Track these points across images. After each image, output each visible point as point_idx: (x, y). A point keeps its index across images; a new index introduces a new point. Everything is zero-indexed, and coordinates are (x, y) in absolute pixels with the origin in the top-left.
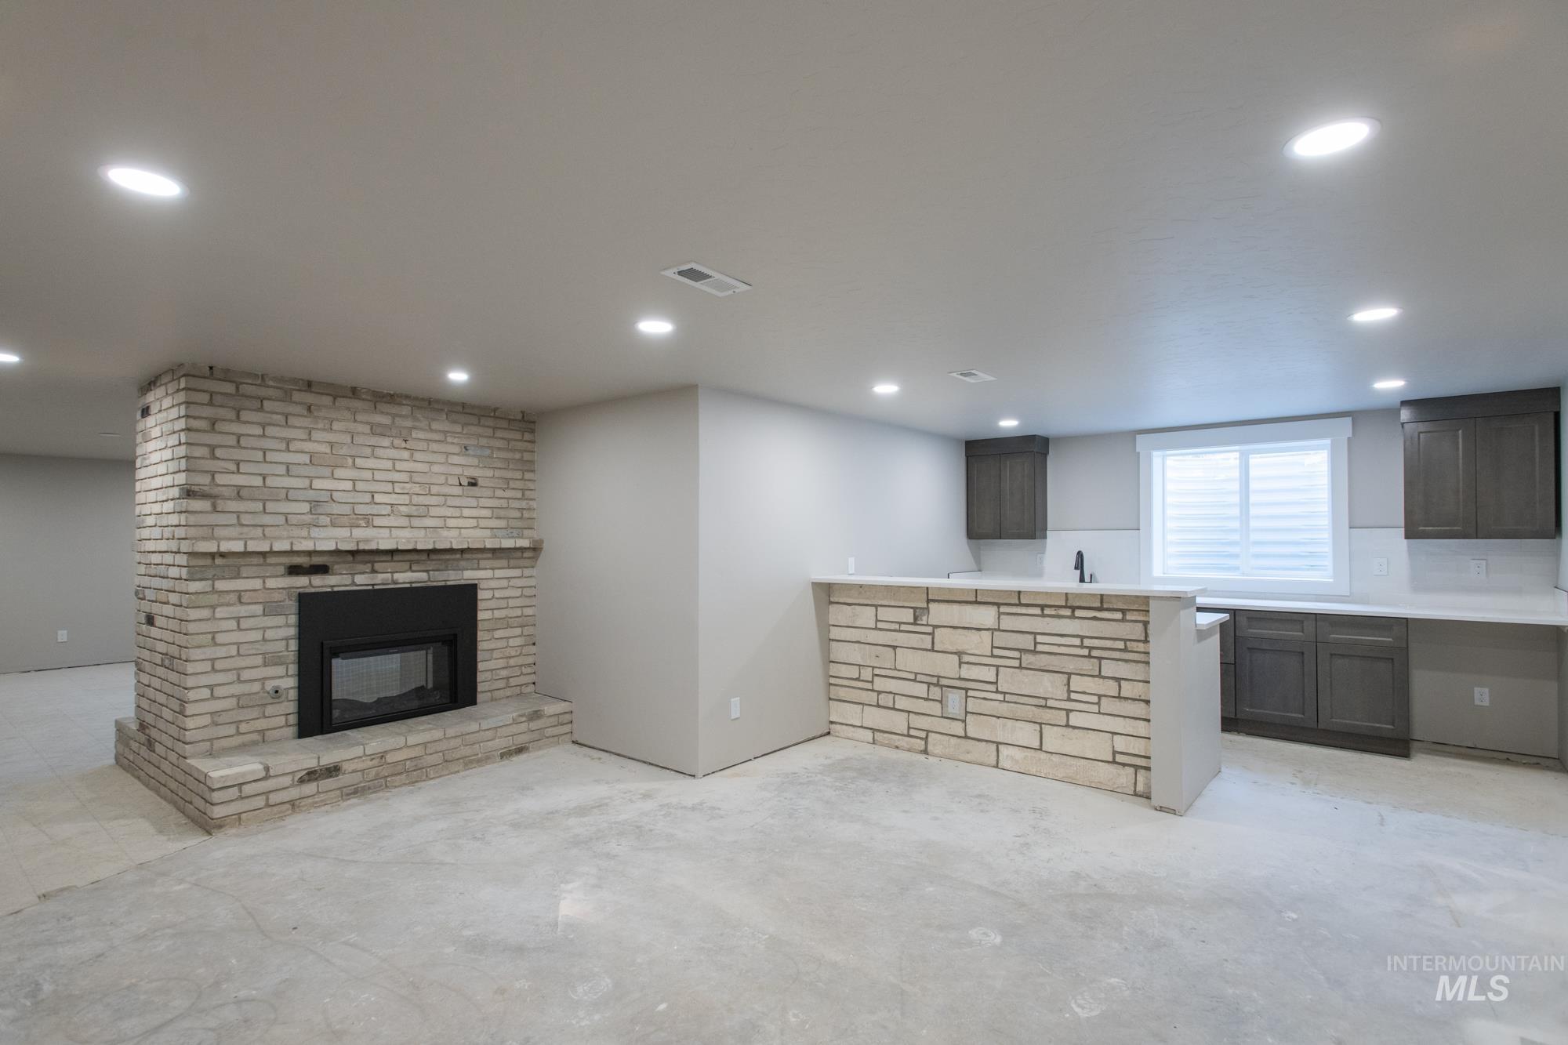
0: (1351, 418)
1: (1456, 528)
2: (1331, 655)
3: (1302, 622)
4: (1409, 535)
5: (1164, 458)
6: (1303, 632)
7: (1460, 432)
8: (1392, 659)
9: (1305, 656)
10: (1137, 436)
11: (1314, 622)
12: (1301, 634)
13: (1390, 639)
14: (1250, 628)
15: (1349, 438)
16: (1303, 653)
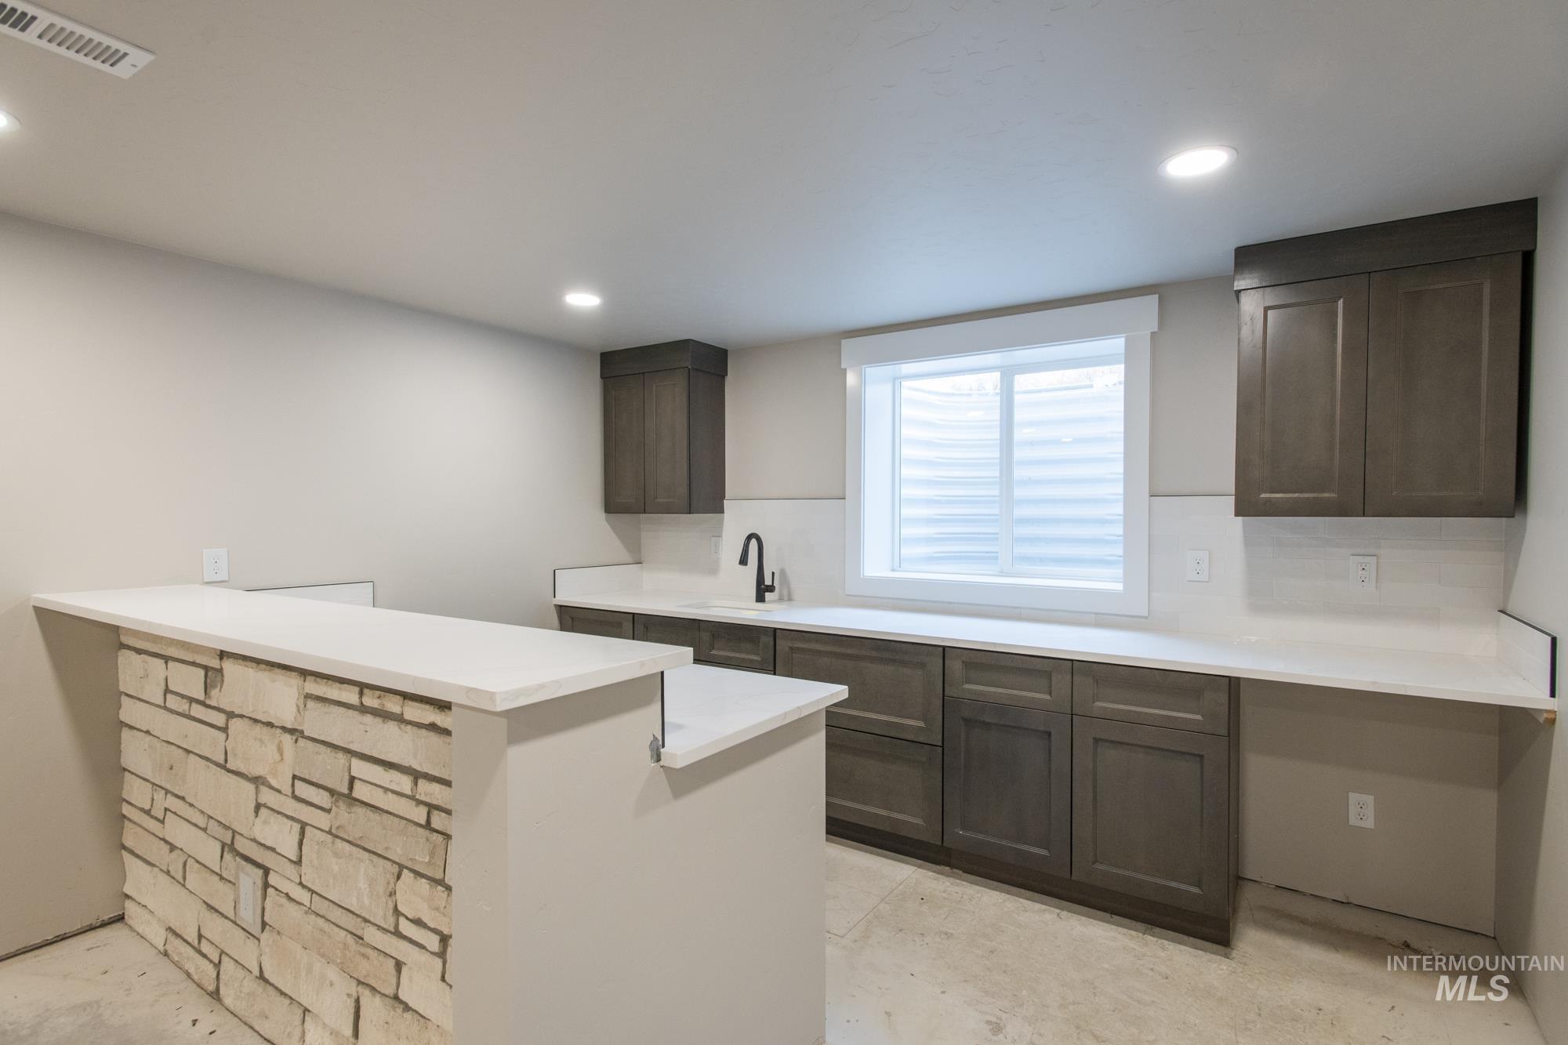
0: (1157, 296)
1: (1326, 495)
2: (1097, 741)
3: (1049, 675)
4: (1244, 508)
5: (896, 380)
6: (1050, 694)
7: (1341, 303)
8: (1201, 757)
9: (1053, 738)
10: (843, 342)
11: (1069, 677)
12: (1048, 697)
13: (1199, 717)
14: (968, 682)
15: (1153, 334)
16: (1049, 734)
